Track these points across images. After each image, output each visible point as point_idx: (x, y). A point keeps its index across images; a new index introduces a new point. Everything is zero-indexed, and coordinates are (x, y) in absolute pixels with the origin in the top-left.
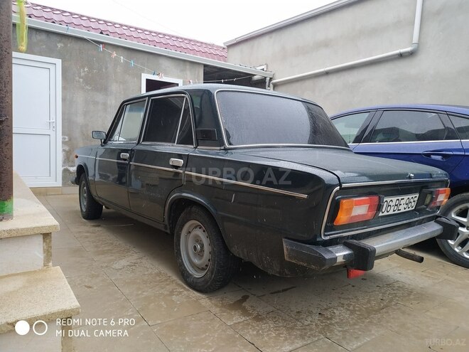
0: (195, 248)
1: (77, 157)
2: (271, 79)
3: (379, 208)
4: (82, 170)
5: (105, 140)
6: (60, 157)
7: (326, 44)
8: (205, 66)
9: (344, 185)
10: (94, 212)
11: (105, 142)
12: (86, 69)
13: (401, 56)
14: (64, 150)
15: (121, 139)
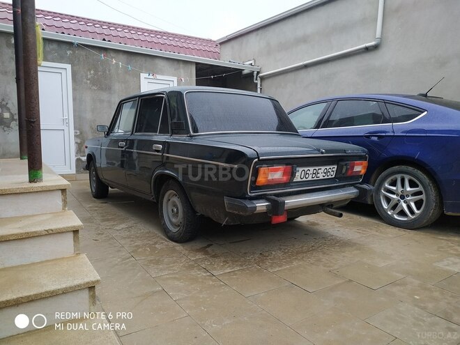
0: (173, 210)
1: (87, 147)
2: (258, 73)
3: (293, 174)
4: (91, 158)
5: (108, 132)
6: (73, 148)
7: (304, 40)
8: (197, 64)
9: (261, 158)
10: (101, 192)
11: (108, 134)
12: (92, 72)
13: (367, 49)
14: (76, 143)
15: (120, 131)
